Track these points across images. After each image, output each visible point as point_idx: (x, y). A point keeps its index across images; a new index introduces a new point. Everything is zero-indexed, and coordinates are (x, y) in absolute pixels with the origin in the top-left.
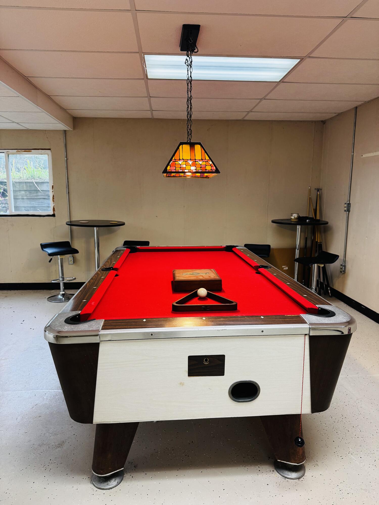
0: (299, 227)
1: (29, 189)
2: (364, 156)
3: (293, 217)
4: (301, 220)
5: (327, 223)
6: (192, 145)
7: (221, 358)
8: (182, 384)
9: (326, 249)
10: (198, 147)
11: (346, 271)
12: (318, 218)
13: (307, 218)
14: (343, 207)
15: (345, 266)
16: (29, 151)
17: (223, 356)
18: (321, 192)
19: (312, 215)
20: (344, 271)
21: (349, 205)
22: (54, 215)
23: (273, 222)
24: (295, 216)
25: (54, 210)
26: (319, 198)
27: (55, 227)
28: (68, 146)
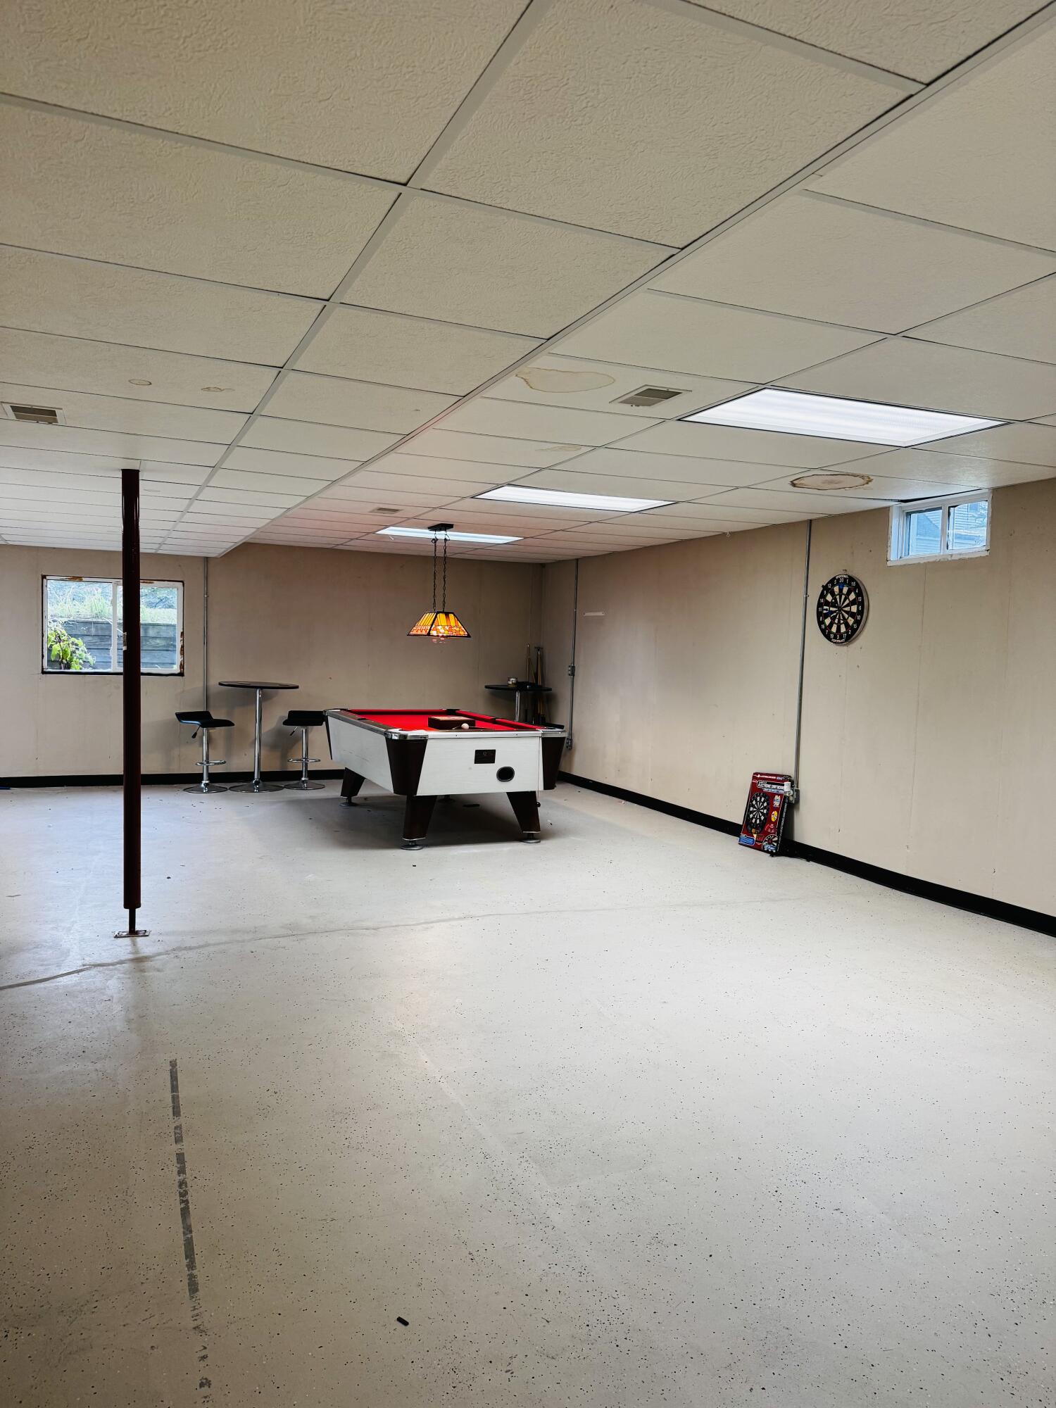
0: (518, 695)
1: (100, 633)
2: (587, 614)
3: (510, 683)
4: (520, 686)
5: (550, 690)
6: (447, 614)
7: (494, 752)
8: (470, 768)
9: (550, 721)
10: (451, 616)
11: (573, 746)
12: (540, 683)
13: (527, 683)
14: (567, 670)
15: (571, 740)
16: (150, 583)
17: (495, 750)
18: (543, 652)
19: (532, 680)
20: (571, 746)
21: (573, 668)
22: (181, 674)
23: (486, 687)
24: (513, 680)
25: (182, 666)
26: (541, 659)
27: (183, 692)
28: (210, 579)
